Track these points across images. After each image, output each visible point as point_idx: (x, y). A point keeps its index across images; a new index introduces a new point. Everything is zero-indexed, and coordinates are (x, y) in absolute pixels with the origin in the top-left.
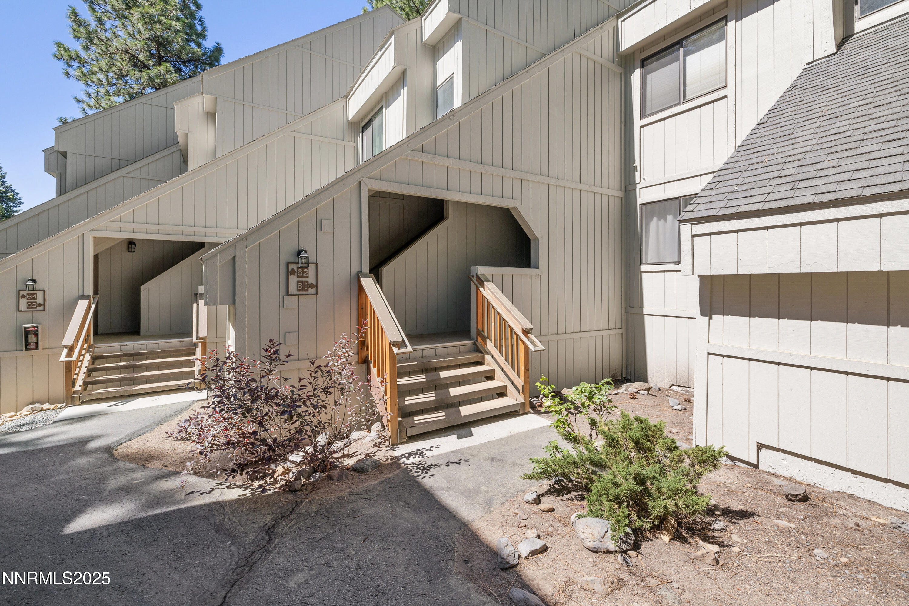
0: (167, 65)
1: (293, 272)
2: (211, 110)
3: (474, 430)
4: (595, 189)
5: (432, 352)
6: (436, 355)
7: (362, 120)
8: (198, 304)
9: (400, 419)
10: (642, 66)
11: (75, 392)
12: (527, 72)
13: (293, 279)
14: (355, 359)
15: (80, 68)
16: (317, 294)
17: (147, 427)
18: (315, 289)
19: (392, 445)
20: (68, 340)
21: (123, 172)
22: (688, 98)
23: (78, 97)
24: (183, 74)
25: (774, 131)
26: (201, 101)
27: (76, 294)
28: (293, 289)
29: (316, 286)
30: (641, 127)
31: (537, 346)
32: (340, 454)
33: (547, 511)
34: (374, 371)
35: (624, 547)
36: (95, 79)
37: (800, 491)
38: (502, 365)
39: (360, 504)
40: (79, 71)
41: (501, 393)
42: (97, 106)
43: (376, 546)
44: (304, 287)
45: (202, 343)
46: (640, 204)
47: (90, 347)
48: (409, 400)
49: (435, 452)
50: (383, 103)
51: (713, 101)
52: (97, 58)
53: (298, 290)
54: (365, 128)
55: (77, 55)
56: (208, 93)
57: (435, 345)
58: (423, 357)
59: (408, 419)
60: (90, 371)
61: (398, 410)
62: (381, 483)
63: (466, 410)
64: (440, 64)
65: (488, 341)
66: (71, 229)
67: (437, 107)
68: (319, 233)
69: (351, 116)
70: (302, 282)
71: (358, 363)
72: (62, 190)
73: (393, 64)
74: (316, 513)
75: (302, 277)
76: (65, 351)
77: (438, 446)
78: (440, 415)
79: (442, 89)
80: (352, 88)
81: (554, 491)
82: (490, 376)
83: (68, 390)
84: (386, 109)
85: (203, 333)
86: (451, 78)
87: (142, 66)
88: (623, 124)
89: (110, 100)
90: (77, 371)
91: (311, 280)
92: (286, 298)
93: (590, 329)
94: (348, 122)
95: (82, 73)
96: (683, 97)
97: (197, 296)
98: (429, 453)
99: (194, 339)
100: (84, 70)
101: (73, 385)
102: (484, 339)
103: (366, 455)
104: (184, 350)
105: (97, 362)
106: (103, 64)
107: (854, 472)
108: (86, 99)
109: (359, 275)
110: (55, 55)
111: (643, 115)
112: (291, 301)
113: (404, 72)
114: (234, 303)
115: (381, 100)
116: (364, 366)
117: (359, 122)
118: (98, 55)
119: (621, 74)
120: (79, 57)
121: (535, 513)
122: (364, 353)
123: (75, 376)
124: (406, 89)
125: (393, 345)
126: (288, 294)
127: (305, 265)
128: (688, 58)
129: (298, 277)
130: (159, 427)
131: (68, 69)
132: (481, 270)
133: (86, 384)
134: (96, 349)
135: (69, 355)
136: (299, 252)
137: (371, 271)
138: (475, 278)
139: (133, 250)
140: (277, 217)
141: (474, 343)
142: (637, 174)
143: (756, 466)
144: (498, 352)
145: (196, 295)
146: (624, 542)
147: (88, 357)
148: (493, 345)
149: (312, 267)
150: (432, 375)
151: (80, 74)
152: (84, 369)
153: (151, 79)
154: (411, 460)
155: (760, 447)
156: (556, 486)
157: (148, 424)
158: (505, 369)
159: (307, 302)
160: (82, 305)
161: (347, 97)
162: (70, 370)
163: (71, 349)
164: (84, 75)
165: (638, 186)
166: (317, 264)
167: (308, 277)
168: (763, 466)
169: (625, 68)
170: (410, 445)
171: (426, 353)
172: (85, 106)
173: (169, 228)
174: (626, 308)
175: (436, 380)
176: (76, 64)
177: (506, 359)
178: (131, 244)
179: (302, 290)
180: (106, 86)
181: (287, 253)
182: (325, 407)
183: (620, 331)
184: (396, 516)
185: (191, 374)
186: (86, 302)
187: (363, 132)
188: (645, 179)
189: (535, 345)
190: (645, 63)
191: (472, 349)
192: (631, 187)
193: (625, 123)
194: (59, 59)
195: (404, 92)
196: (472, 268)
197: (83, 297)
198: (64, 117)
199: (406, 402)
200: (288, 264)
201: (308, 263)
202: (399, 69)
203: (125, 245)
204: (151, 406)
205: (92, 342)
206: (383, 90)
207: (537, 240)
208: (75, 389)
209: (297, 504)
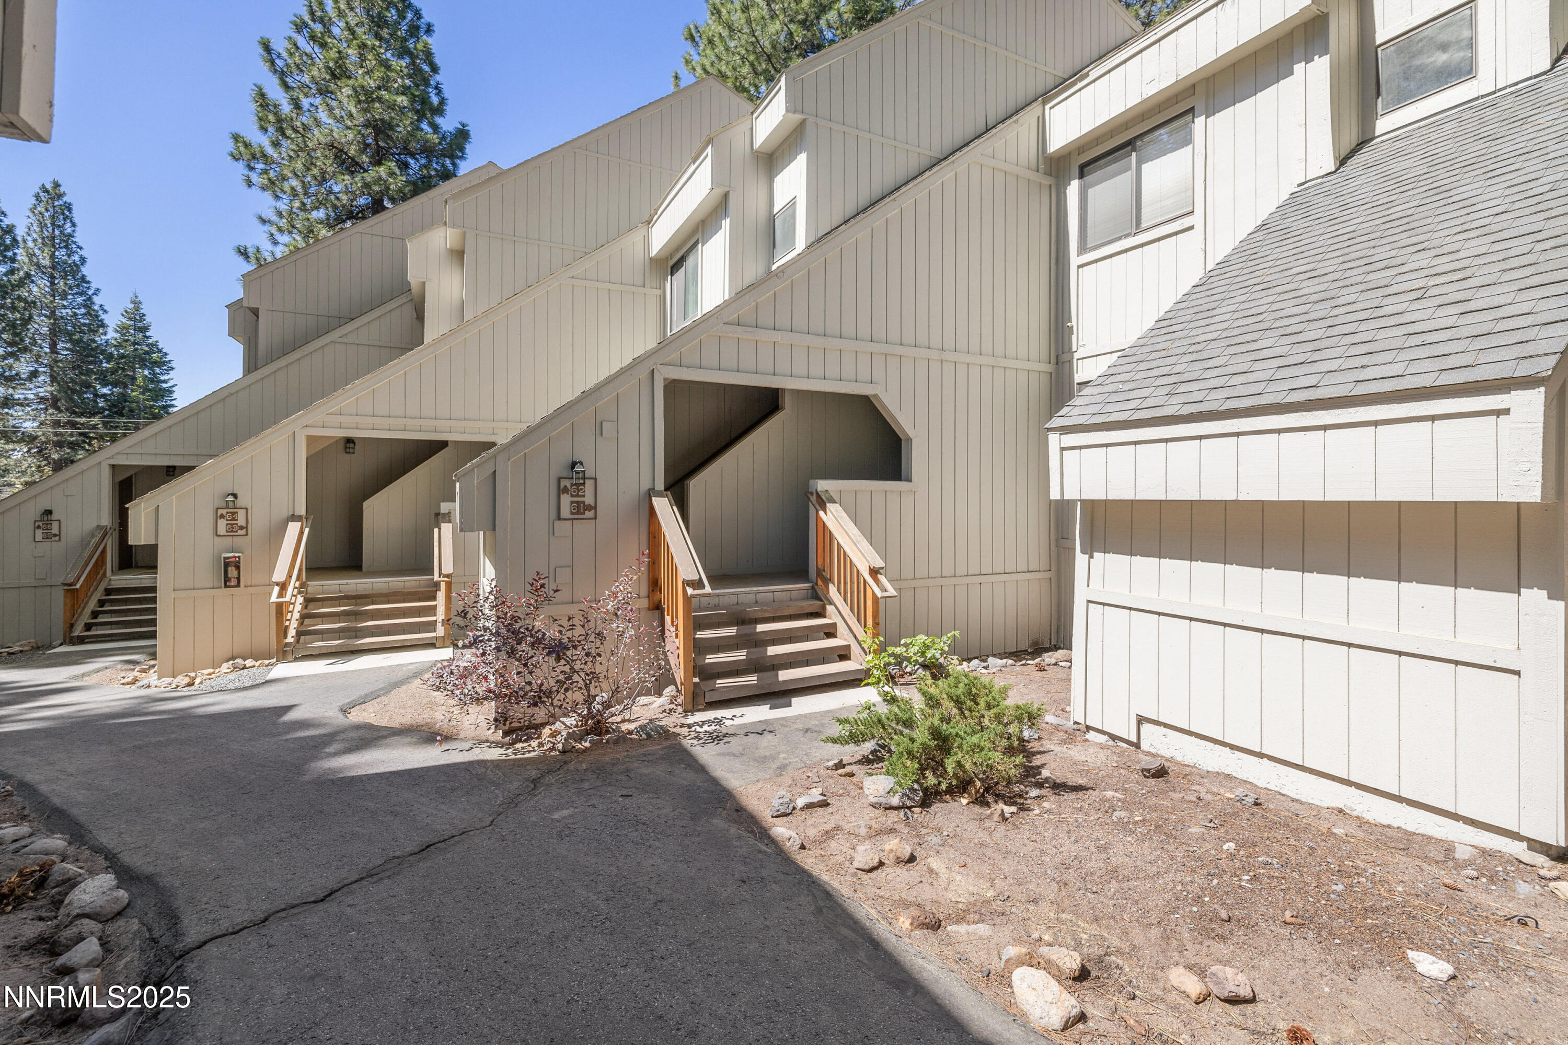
0: (389, 164)
1: (565, 490)
2: (456, 247)
3: (795, 701)
4: (1004, 363)
5: (751, 597)
6: (757, 602)
7: (671, 256)
8: (440, 529)
9: (696, 680)
10: (1081, 176)
11: (287, 645)
12: (894, 200)
13: (566, 500)
14: (644, 603)
15: (265, 172)
16: (595, 518)
17: (382, 689)
18: (593, 511)
19: (685, 711)
20: (279, 575)
21: (335, 335)
22: (1144, 225)
23: (263, 216)
24: (411, 172)
25: (1200, 302)
26: (443, 235)
27: (285, 513)
28: (565, 512)
29: (595, 508)
30: (1079, 267)
31: (886, 591)
32: (619, 719)
33: (844, 776)
34: (668, 619)
35: (909, 803)
36: (286, 187)
37: (1154, 764)
38: (846, 617)
39: (636, 765)
40: (265, 176)
41: (843, 655)
42: (291, 229)
43: (646, 796)
44: (580, 509)
45: (446, 582)
46: (1078, 384)
47: (303, 585)
48: (711, 659)
49: (737, 721)
50: (699, 236)
51: (1176, 233)
52: (291, 157)
53: (572, 513)
54: (675, 268)
55: (262, 152)
56: (454, 226)
57: (755, 589)
58: (738, 604)
59: (710, 682)
60: (303, 617)
61: (694, 667)
62: (664, 748)
63: (785, 675)
64: (779, 181)
65: (831, 585)
66: (279, 425)
67: (774, 247)
68: (599, 438)
69: (655, 249)
70: (577, 502)
71: (649, 609)
72: (252, 364)
73: (710, 186)
74: (586, 770)
75: (577, 496)
76: (276, 589)
77: (742, 716)
78: (751, 679)
79: (782, 217)
80: (656, 210)
81: (866, 761)
82: (830, 633)
83: (279, 641)
84: (703, 245)
85: (448, 568)
86: (792, 203)
87: (351, 166)
88: (1053, 261)
89: (308, 219)
90: (289, 617)
91: (589, 500)
92: (557, 523)
93: (996, 570)
94: (651, 259)
95: (269, 179)
96: (1137, 226)
97: (439, 518)
98: (728, 723)
99: (436, 577)
100: (272, 174)
101: (285, 637)
102: (827, 581)
103: (650, 720)
104: (422, 592)
105: (311, 606)
106: (299, 165)
107: (1233, 747)
108: (274, 218)
109: (651, 493)
110: (232, 155)
111: (1083, 249)
112: (563, 528)
113: (726, 196)
114: (494, 529)
115: (695, 231)
116: (657, 613)
117: (667, 259)
118: (292, 153)
119: (1050, 186)
120: (264, 156)
121: (831, 777)
122: (656, 598)
123: (287, 623)
124: (728, 220)
125: (688, 585)
126: (559, 518)
127: (581, 481)
128: (1145, 167)
129: (572, 496)
130: (396, 691)
131: (250, 173)
132: (822, 485)
133: (299, 634)
134: (309, 588)
135: (281, 595)
136: (574, 464)
137: (666, 490)
138: (815, 496)
139: (351, 450)
140: (546, 421)
141: (813, 588)
142: (1074, 337)
143: (1137, 746)
144: (842, 599)
145: (437, 514)
146: (909, 798)
147: (300, 599)
148: (835, 590)
149: (589, 483)
150: (746, 629)
151: (266, 182)
152: (296, 615)
153: (367, 185)
154: (706, 728)
155: (1141, 720)
156: (870, 757)
157: (382, 685)
158: (850, 623)
159: (583, 528)
160: (293, 528)
161: (649, 222)
162: (282, 614)
163: (283, 587)
164: (272, 182)
165: (1076, 356)
166: (595, 479)
167: (584, 496)
168: (1144, 746)
169: (1057, 177)
170: (709, 713)
171: (742, 598)
172: (274, 230)
173: (402, 421)
174: (1057, 540)
175: (750, 635)
176: (260, 166)
177: (852, 610)
178: (349, 441)
179: (577, 513)
180: (302, 196)
181: (558, 467)
182: (599, 655)
183: (1047, 575)
184: (674, 776)
185: (432, 626)
186: (298, 525)
187: (672, 275)
188: (1083, 346)
189: (884, 590)
190: (1086, 170)
191: (809, 595)
192: (1065, 357)
193: (1057, 260)
194: (237, 160)
195: (726, 223)
196: (812, 481)
197: (294, 518)
198: (243, 244)
199: (707, 661)
200: (559, 479)
201: (584, 478)
202: (719, 192)
203: (341, 445)
204: (383, 665)
205: (304, 580)
206: (699, 217)
207: (909, 440)
208: (287, 641)
209: (565, 763)
